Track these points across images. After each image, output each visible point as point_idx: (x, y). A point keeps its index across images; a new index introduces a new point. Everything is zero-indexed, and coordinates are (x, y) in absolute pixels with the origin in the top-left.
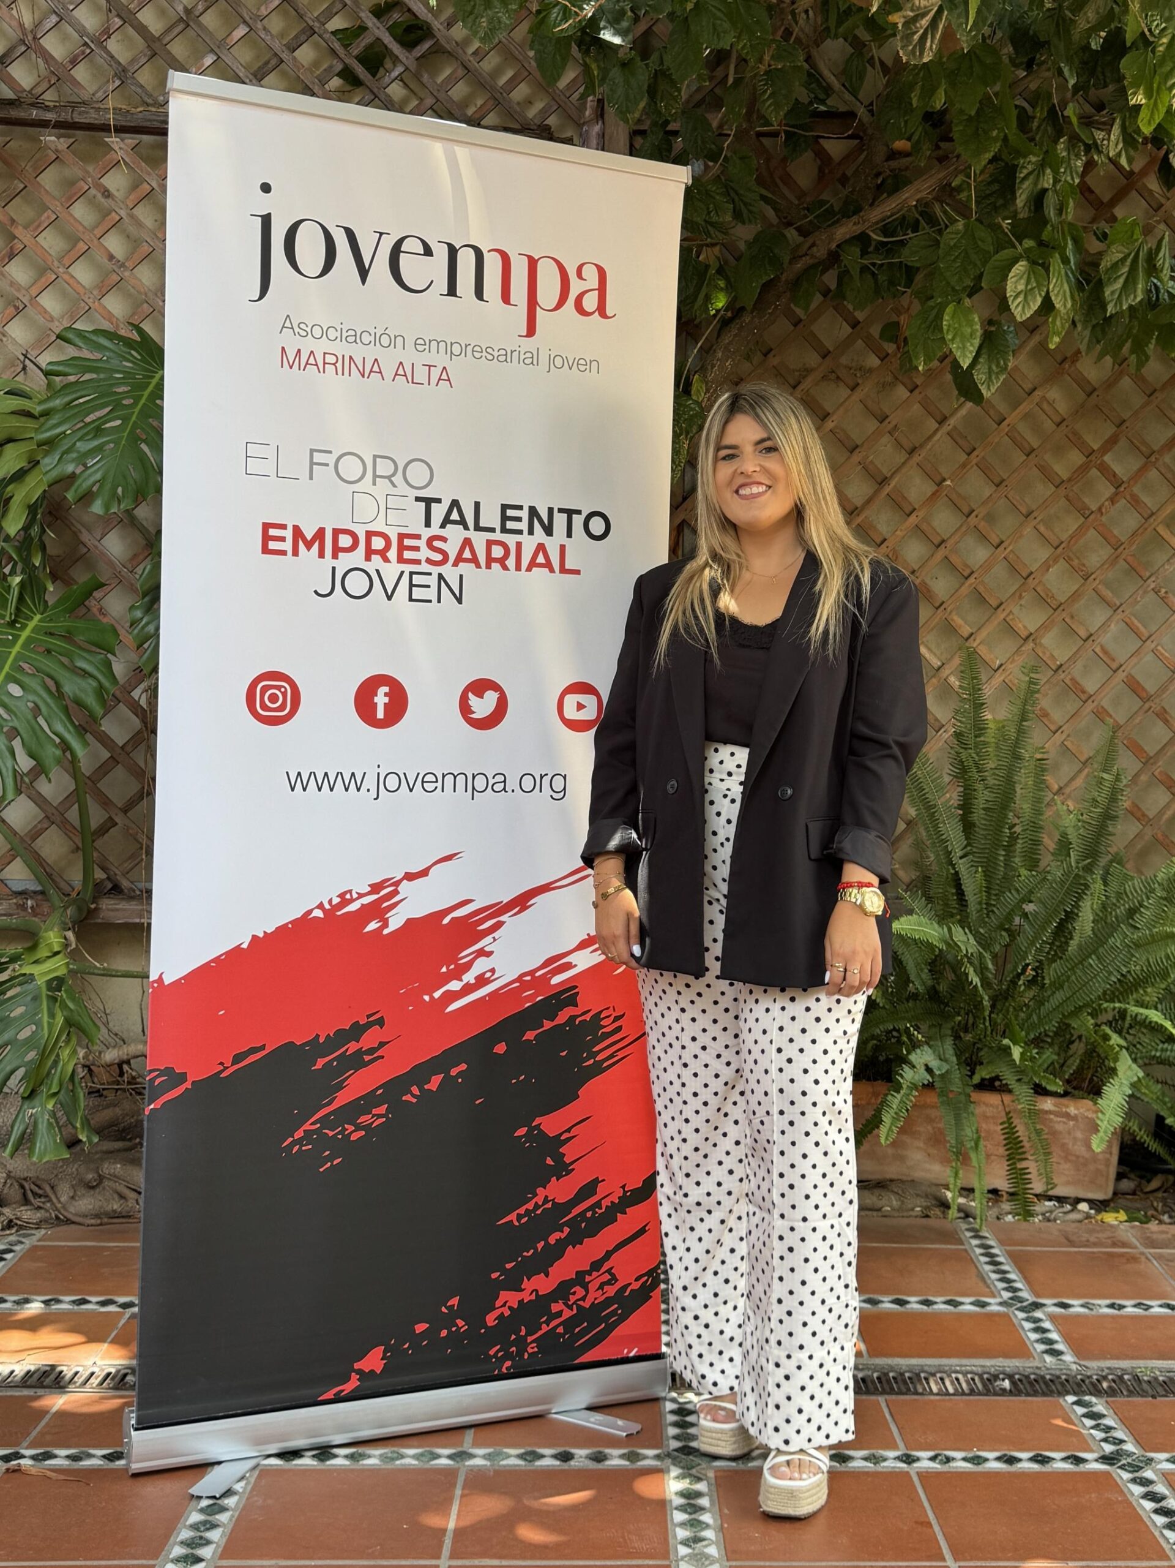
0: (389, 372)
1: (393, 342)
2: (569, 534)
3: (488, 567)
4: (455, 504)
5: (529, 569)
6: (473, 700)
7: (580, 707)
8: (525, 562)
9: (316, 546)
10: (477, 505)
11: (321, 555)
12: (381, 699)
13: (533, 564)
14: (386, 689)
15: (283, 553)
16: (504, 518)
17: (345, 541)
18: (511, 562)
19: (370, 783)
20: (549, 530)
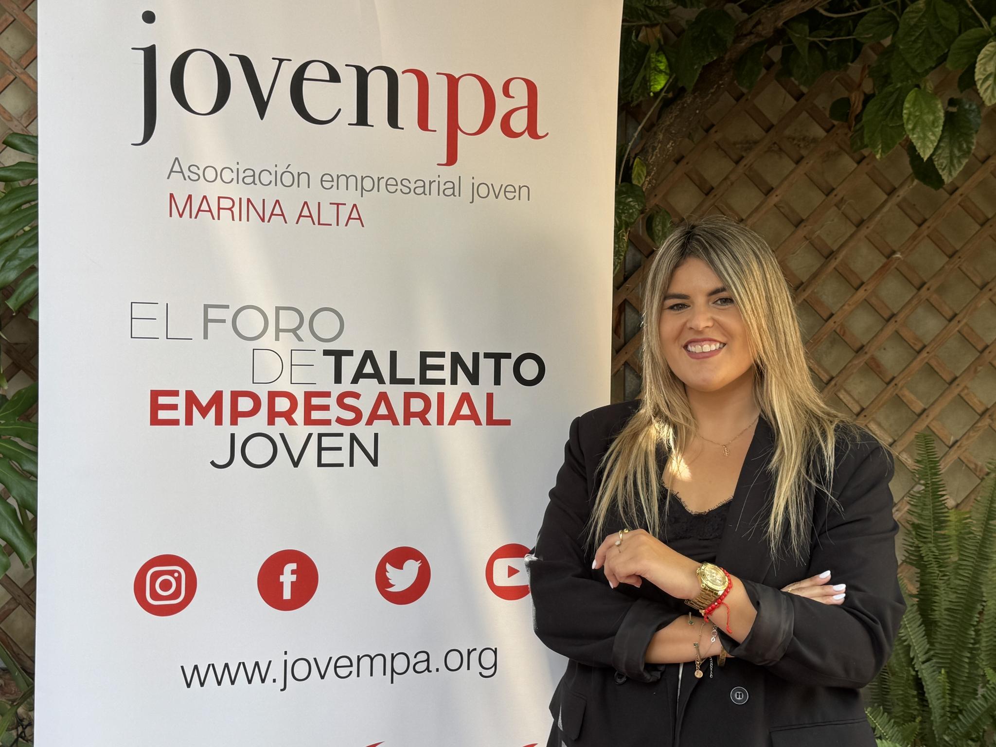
0: (292, 213)
1: (296, 179)
2: (497, 381)
3: (407, 422)
4: (369, 355)
5: (452, 422)
6: (391, 572)
7: (512, 572)
8: (448, 415)
9: (212, 412)
10: (393, 355)
11: (219, 421)
12: (288, 578)
13: (457, 416)
14: (294, 566)
15: (176, 422)
16: (424, 368)
17: (245, 404)
18: (432, 416)
19: (276, 672)
20: (474, 378)
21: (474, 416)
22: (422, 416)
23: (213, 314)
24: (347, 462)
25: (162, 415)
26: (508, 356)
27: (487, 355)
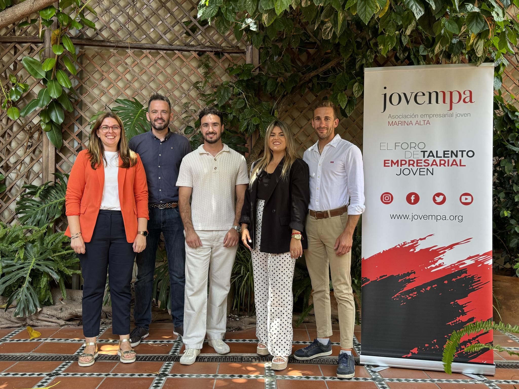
0: (414, 123)
1: (415, 116)
2: (462, 157)
3: (440, 166)
4: (431, 152)
6: (436, 198)
7: (466, 199)
8: (450, 164)
9: (396, 164)
10: (437, 152)
11: (398, 166)
12: (413, 198)
13: (452, 165)
14: (414, 196)
15: (389, 166)
16: (444, 154)
17: (403, 162)
19: (410, 217)
20: (456, 156)
21: (457, 164)
22: (444, 164)
23: (397, 144)
24: (426, 174)
25: (386, 165)
26: (465, 151)
27: (460, 151)
